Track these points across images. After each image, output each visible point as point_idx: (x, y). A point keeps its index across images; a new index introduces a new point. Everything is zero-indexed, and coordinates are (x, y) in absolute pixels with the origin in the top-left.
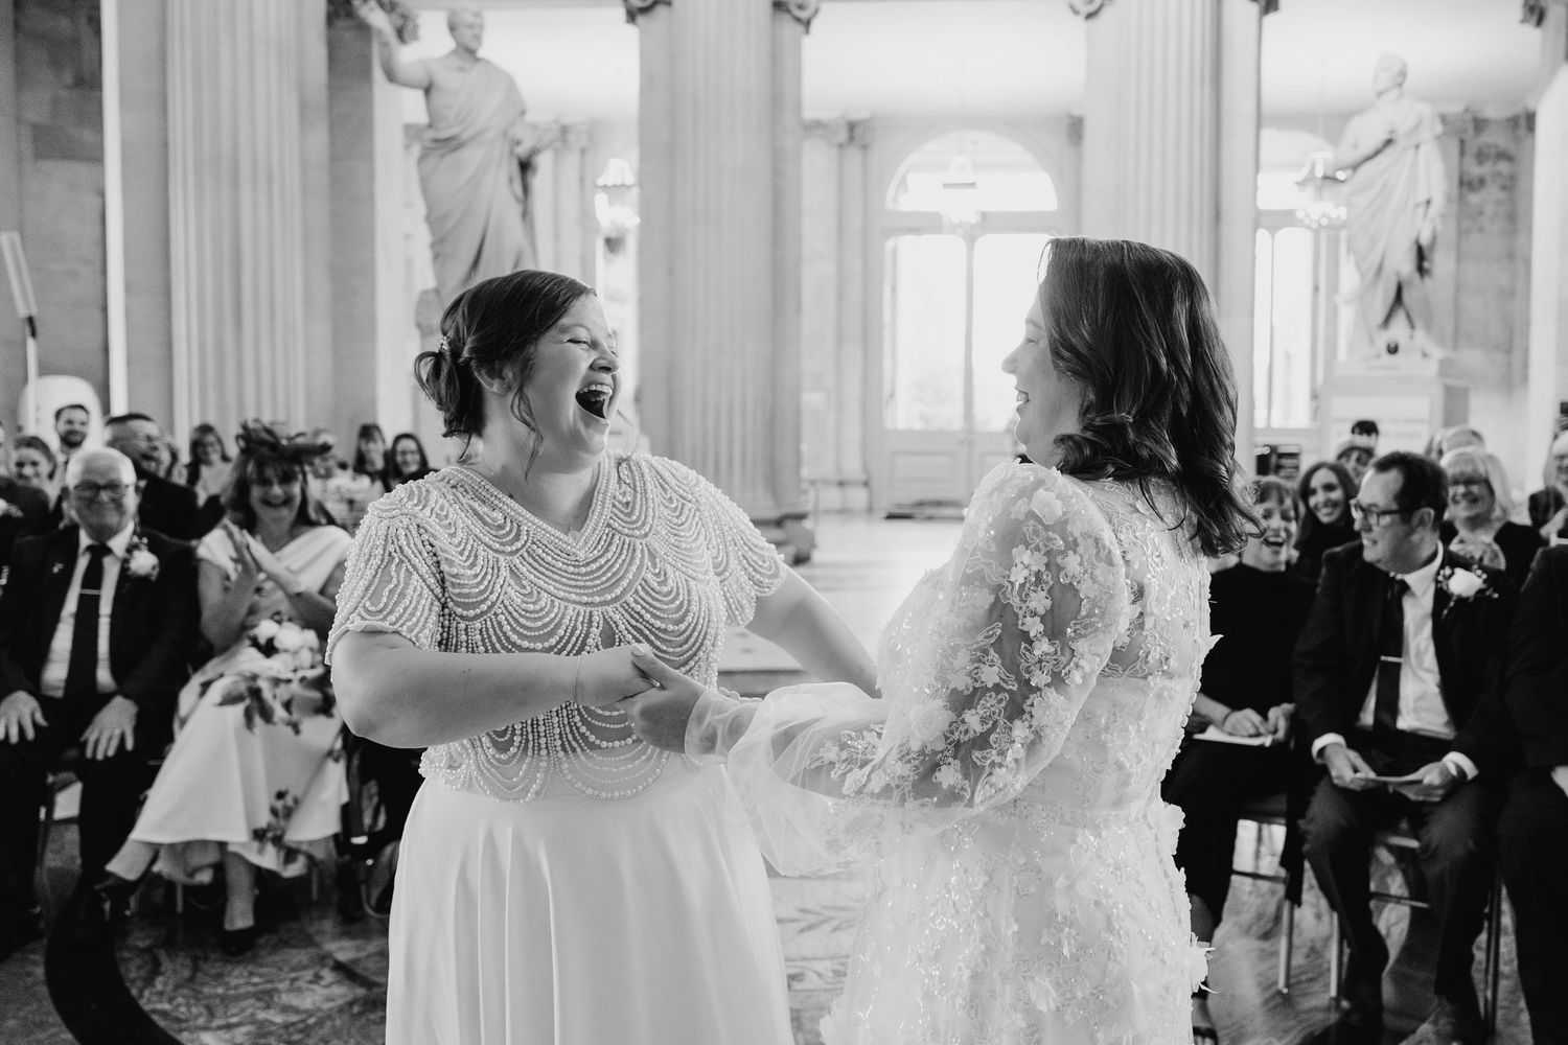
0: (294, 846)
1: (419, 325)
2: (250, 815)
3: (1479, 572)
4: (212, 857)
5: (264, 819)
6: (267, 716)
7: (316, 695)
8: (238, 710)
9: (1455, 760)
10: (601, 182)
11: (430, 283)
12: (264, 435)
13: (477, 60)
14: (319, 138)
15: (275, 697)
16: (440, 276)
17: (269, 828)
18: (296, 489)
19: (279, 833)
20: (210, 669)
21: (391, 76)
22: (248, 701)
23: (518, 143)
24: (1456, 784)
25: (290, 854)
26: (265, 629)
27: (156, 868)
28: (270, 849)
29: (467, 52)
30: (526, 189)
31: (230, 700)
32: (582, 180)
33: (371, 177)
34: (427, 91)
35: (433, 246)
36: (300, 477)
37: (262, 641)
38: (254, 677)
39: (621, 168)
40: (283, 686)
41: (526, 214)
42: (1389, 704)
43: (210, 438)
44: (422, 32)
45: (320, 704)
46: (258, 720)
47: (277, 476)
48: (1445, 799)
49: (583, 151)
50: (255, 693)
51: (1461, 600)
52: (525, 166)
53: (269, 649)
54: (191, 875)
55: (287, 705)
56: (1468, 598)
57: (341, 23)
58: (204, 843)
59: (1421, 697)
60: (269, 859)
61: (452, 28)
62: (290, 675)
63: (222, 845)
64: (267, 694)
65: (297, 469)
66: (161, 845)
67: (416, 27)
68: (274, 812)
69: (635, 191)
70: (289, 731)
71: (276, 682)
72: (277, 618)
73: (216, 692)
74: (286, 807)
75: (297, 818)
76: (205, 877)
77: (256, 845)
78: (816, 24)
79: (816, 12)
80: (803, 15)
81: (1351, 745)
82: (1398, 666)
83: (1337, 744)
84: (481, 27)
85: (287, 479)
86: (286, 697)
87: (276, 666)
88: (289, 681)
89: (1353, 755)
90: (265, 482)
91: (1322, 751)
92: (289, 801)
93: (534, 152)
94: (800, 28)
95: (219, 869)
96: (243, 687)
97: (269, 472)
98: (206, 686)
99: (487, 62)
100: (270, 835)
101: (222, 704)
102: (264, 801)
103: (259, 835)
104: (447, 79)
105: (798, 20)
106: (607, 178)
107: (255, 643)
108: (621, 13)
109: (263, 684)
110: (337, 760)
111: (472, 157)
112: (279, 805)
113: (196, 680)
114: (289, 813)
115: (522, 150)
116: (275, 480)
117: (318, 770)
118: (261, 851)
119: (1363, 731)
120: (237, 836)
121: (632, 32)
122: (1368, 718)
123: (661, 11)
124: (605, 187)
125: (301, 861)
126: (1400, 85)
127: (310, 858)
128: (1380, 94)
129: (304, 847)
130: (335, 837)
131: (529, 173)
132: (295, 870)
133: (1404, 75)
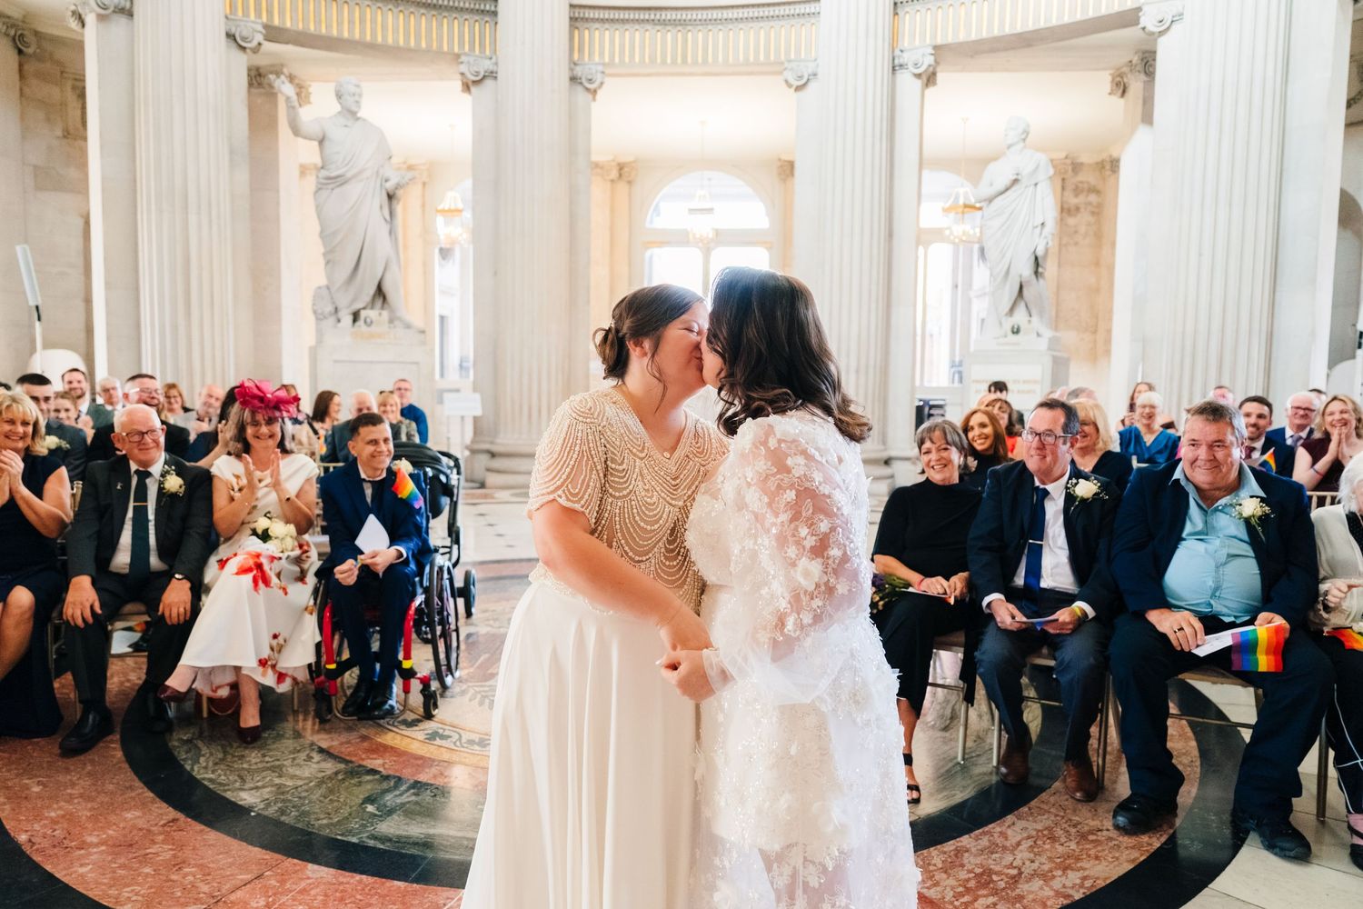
0: (284, 671)
2: (257, 649)
3: (1096, 482)
4: (230, 678)
5: (266, 653)
6: (267, 582)
7: (297, 569)
8: (248, 578)
9: (1081, 606)
10: (440, 208)
11: (323, 281)
12: (256, 391)
13: (358, 119)
14: (243, 176)
15: (271, 569)
16: (329, 277)
17: (270, 659)
18: (277, 428)
19: (274, 662)
20: (223, 552)
21: (296, 131)
22: (255, 572)
23: (386, 181)
24: (1082, 620)
25: (281, 677)
26: (262, 523)
27: (194, 686)
28: (270, 671)
29: (351, 114)
30: (392, 213)
31: (243, 571)
32: (423, 206)
34: (321, 142)
35: (324, 255)
36: (280, 420)
37: (260, 531)
38: (258, 556)
39: (456, 194)
40: (276, 561)
41: (392, 230)
42: (1035, 571)
44: (312, 99)
45: (299, 575)
46: (261, 585)
47: (264, 419)
48: (1074, 631)
49: (424, 184)
50: (259, 566)
51: (1083, 500)
52: (391, 197)
53: (265, 536)
54: (215, 691)
55: (278, 575)
56: (1088, 499)
57: (254, 91)
58: (224, 668)
59: (1056, 566)
60: (269, 680)
61: (339, 96)
62: (281, 555)
63: (237, 669)
64: (266, 567)
65: (277, 414)
66: (199, 668)
67: (308, 94)
68: (272, 649)
69: (468, 215)
70: (281, 592)
71: (272, 559)
72: (268, 515)
73: (233, 566)
74: (279, 644)
75: (285, 652)
76: (224, 692)
77: (261, 669)
78: (600, 93)
79: (602, 83)
80: (592, 87)
81: (1008, 599)
82: (1041, 545)
83: (1000, 600)
84: (360, 95)
85: (270, 421)
86: (278, 571)
87: (270, 548)
88: (280, 558)
89: (1011, 607)
90: (256, 424)
91: (989, 605)
92: (281, 640)
93: (398, 186)
94: (590, 96)
95: (234, 686)
96: (251, 563)
97: (259, 417)
98: (222, 563)
99: (364, 120)
100: (269, 663)
101: (237, 574)
102: (266, 641)
103: (263, 663)
104: (336, 133)
105: (588, 90)
106: (445, 205)
107: (254, 533)
108: (458, 84)
109: (264, 561)
110: (311, 614)
111: (354, 190)
112: (274, 643)
114: (280, 649)
115: (390, 185)
116: (263, 422)
117: (299, 620)
118: (264, 675)
119: (1017, 589)
120: (249, 663)
121: (467, 98)
122: (1020, 580)
123: (489, 82)
124: (443, 212)
125: (288, 682)
126: (1024, 140)
127: (294, 679)
128: (1009, 147)
129: (290, 673)
130: (310, 666)
131: (394, 202)
132: (284, 688)
133: (1026, 132)
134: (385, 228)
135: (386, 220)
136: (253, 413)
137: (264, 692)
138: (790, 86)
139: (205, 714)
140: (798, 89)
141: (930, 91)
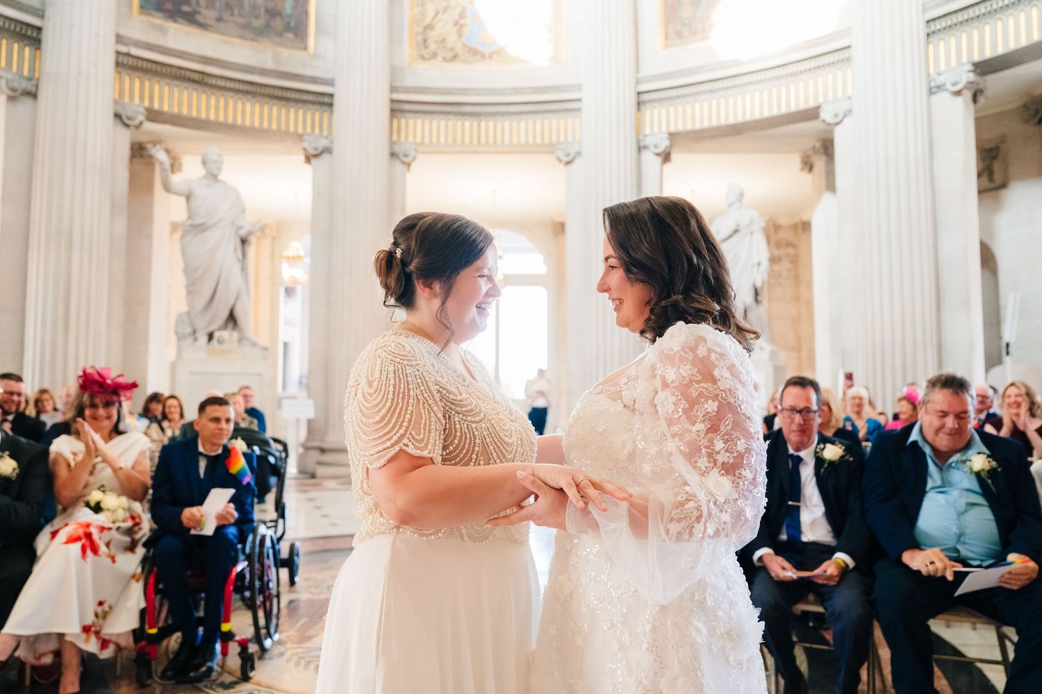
0: (107, 638)
1: (177, 333)
2: (82, 615)
3: (839, 447)
4: (53, 645)
5: (90, 619)
6: (95, 550)
7: (127, 539)
8: (77, 546)
9: (840, 557)
10: (285, 254)
11: (184, 308)
12: (97, 377)
13: (218, 181)
14: (121, 225)
15: (100, 539)
16: (190, 305)
17: (93, 625)
18: (114, 412)
19: (98, 629)
20: (57, 523)
21: (167, 188)
22: (84, 541)
23: (241, 228)
24: (845, 572)
25: (104, 644)
26: (95, 496)
27: (17, 654)
28: (93, 638)
29: (213, 176)
30: (244, 254)
31: (72, 540)
32: (273, 255)
33: (150, 247)
34: (188, 198)
35: (187, 287)
36: (117, 404)
37: (92, 504)
38: (88, 525)
39: (298, 246)
40: (106, 532)
41: (244, 269)
42: (796, 527)
43: (46, 396)
44: (185, 167)
45: (129, 544)
46: (89, 553)
47: (102, 402)
49: (274, 239)
50: (89, 536)
51: (831, 463)
52: (244, 242)
53: (97, 508)
54: (39, 658)
55: (108, 545)
56: (835, 461)
57: (136, 161)
58: (49, 635)
60: (92, 646)
61: (204, 163)
62: (111, 525)
63: (61, 636)
64: (96, 536)
65: (115, 398)
66: (22, 636)
67: (180, 165)
68: (97, 615)
69: (307, 261)
70: (109, 560)
71: (102, 529)
72: (102, 489)
73: (63, 535)
74: (104, 611)
75: (110, 619)
76: (47, 660)
77: (84, 636)
78: (414, 165)
79: (414, 159)
80: (407, 160)
82: (798, 509)
83: (769, 554)
84: (222, 163)
85: (108, 405)
86: (107, 540)
87: (101, 519)
88: (110, 529)
89: (780, 559)
90: (93, 406)
91: (760, 559)
92: (106, 607)
93: (250, 233)
94: (405, 168)
95: (58, 654)
96: (81, 532)
97: (98, 401)
98: (54, 534)
99: (224, 183)
100: (93, 629)
101: (67, 542)
102: (91, 607)
103: (86, 629)
104: (201, 191)
105: (404, 163)
106: (290, 252)
107: (88, 505)
108: (302, 158)
109: (94, 531)
110: (138, 581)
111: (213, 236)
112: (100, 610)
113: (48, 530)
114: (105, 615)
115: (243, 232)
116: (100, 405)
117: (125, 588)
118: (87, 641)
119: (782, 542)
120: (72, 629)
121: (308, 168)
122: (784, 537)
123: (326, 156)
124: (288, 258)
125: (111, 648)
126: (740, 201)
127: (118, 645)
128: (730, 205)
129: (114, 639)
130: (134, 631)
131: (246, 245)
132: (107, 654)
133: (742, 195)
134: (237, 267)
135: (238, 259)
136: (92, 397)
137: (87, 660)
138: (560, 161)
139: (28, 682)
140: (568, 163)
141: (667, 166)
